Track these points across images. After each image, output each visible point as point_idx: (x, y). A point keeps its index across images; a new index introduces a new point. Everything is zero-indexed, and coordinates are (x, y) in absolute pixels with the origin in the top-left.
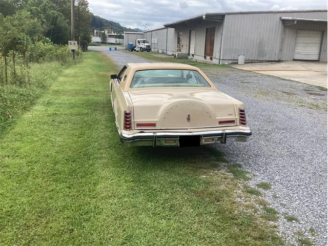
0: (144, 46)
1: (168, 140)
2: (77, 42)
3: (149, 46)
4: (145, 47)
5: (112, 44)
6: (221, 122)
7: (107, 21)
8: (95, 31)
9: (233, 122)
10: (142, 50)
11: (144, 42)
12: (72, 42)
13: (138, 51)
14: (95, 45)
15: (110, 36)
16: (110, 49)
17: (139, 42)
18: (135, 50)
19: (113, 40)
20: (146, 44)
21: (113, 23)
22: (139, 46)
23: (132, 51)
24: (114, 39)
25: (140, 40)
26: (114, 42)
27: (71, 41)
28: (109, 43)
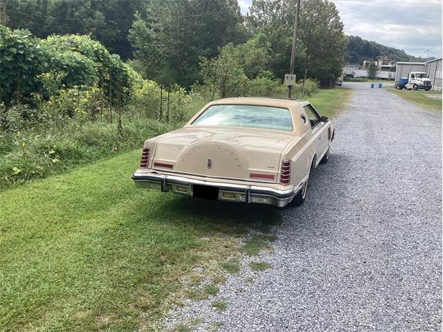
0: (419, 81)
1: (181, 187)
2: (295, 76)
3: (428, 83)
4: (422, 83)
5: (383, 79)
6: (253, 176)
7: (386, 48)
8: (365, 62)
9: (272, 177)
10: (417, 87)
11: (422, 76)
12: (290, 76)
13: (411, 89)
14: (358, 81)
15: (384, 69)
16: (372, 86)
17: (413, 76)
18: (406, 88)
19: (385, 74)
20: (423, 79)
21: (396, 50)
22: (413, 82)
23: (401, 88)
24: (388, 72)
25: (415, 73)
26: (387, 76)
27: (288, 75)
28: (379, 79)
